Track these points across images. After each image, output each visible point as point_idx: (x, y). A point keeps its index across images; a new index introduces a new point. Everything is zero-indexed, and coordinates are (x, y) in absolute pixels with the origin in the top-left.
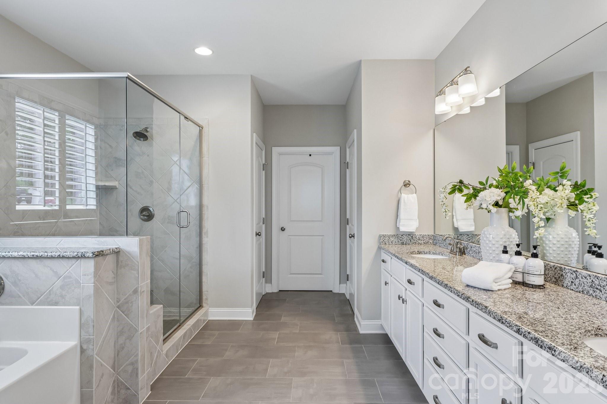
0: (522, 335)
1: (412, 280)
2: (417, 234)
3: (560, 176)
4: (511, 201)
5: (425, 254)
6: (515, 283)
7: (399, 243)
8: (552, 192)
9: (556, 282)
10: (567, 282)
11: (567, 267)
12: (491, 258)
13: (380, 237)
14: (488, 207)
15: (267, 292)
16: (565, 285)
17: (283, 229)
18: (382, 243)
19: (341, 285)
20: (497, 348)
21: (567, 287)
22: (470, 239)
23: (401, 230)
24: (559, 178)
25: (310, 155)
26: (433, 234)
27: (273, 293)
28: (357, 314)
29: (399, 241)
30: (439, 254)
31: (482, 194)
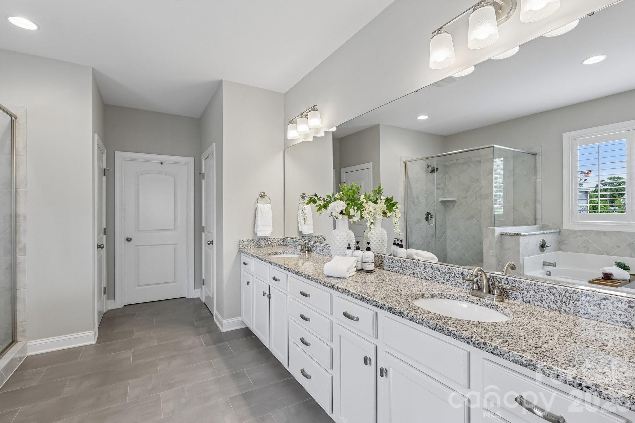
0: (380, 307)
1: (277, 277)
2: (271, 238)
3: (378, 193)
4: (351, 210)
5: (280, 254)
6: (358, 270)
7: (257, 247)
8: (373, 204)
9: (379, 267)
10: (386, 266)
11: (386, 256)
12: (338, 253)
13: (240, 242)
14: (337, 215)
15: (109, 309)
16: (385, 268)
17: (129, 240)
18: (242, 248)
19: (196, 290)
20: (358, 320)
21: (386, 270)
22: (310, 239)
23: (258, 235)
24: (377, 195)
25: (162, 163)
26: (283, 237)
27: (116, 309)
28: (217, 314)
29: (257, 244)
30: (291, 253)
31: (332, 205)
